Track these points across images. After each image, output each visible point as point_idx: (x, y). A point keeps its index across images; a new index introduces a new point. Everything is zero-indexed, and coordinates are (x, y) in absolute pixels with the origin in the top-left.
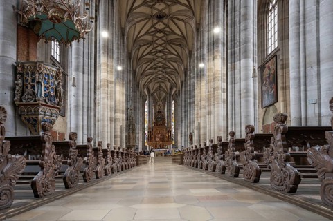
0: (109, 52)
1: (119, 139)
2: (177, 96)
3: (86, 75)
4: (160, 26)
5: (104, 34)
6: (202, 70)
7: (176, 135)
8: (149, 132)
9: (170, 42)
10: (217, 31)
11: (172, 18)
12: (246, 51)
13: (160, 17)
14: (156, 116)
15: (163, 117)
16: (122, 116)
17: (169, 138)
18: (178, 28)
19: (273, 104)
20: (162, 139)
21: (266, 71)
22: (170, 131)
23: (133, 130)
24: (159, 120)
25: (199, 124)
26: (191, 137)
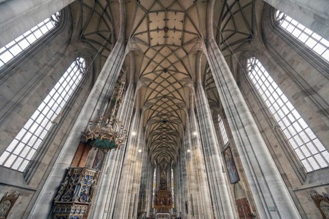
0: (135, 141)
1: (132, 207)
2: (175, 166)
3: (117, 162)
4: (164, 126)
5: (133, 134)
6: (189, 153)
7: (175, 198)
8: (156, 195)
9: (171, 134)
10: (196, 134)
11: (171, 122)
12: (214, 150)
13: (165, 122)
14: (161, 181)
15: (166, 183)
16: (137, 185)
17: (170, 201)
18: (174, 127)
19: (237, 182)
20: (165, 203)
21: (226, 156)
22: (171, 195)
23: (144, 196)
24: (163, 185)
25: (191, 195)
26: (186, 205)
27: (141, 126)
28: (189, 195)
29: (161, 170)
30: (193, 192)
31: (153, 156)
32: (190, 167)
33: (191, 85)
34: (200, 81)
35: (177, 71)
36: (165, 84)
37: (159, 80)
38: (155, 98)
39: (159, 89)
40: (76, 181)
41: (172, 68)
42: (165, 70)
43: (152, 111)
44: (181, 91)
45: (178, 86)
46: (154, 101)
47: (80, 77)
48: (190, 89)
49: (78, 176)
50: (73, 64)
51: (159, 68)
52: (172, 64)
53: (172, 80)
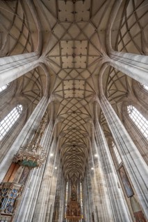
1: (48, 217)
2: (83, 180)
3: (38, 177)
4: (74, 149)
5: (51, 155)
8: (68, 206)
10: (97, 155)
11: (79, 146)
13: (74, 146)
14: (72, 193)
16: (53, 197)
18: (81, 150)
19: (132, 196)
20: (75, 214)
21: (121, 173)
22: (80, 206)
25: (96, 207)
27: (57, 149)
28: (94, 208)
29: (72, 183)
30: (98, 204)
31: (66, 172)
32: (95, 182)
33: (91, 122)
34: (97, 119)
35: (82, 113)
36: (74, 121)
37: (70, 118)
38: (68, 129)
39: (70, 124)
40: (5, 194)
41: (78, 111)
42: (74, 112)
43: (65, 139)
44: (85, 125)
45: (82, 122)
46: (67, 132)
47: (18, 116)
48: (91, 124)
49: (7, 189)
50: (15, 109)
51: (70, 111)
52: (78, 109)
53: (78, 118)
